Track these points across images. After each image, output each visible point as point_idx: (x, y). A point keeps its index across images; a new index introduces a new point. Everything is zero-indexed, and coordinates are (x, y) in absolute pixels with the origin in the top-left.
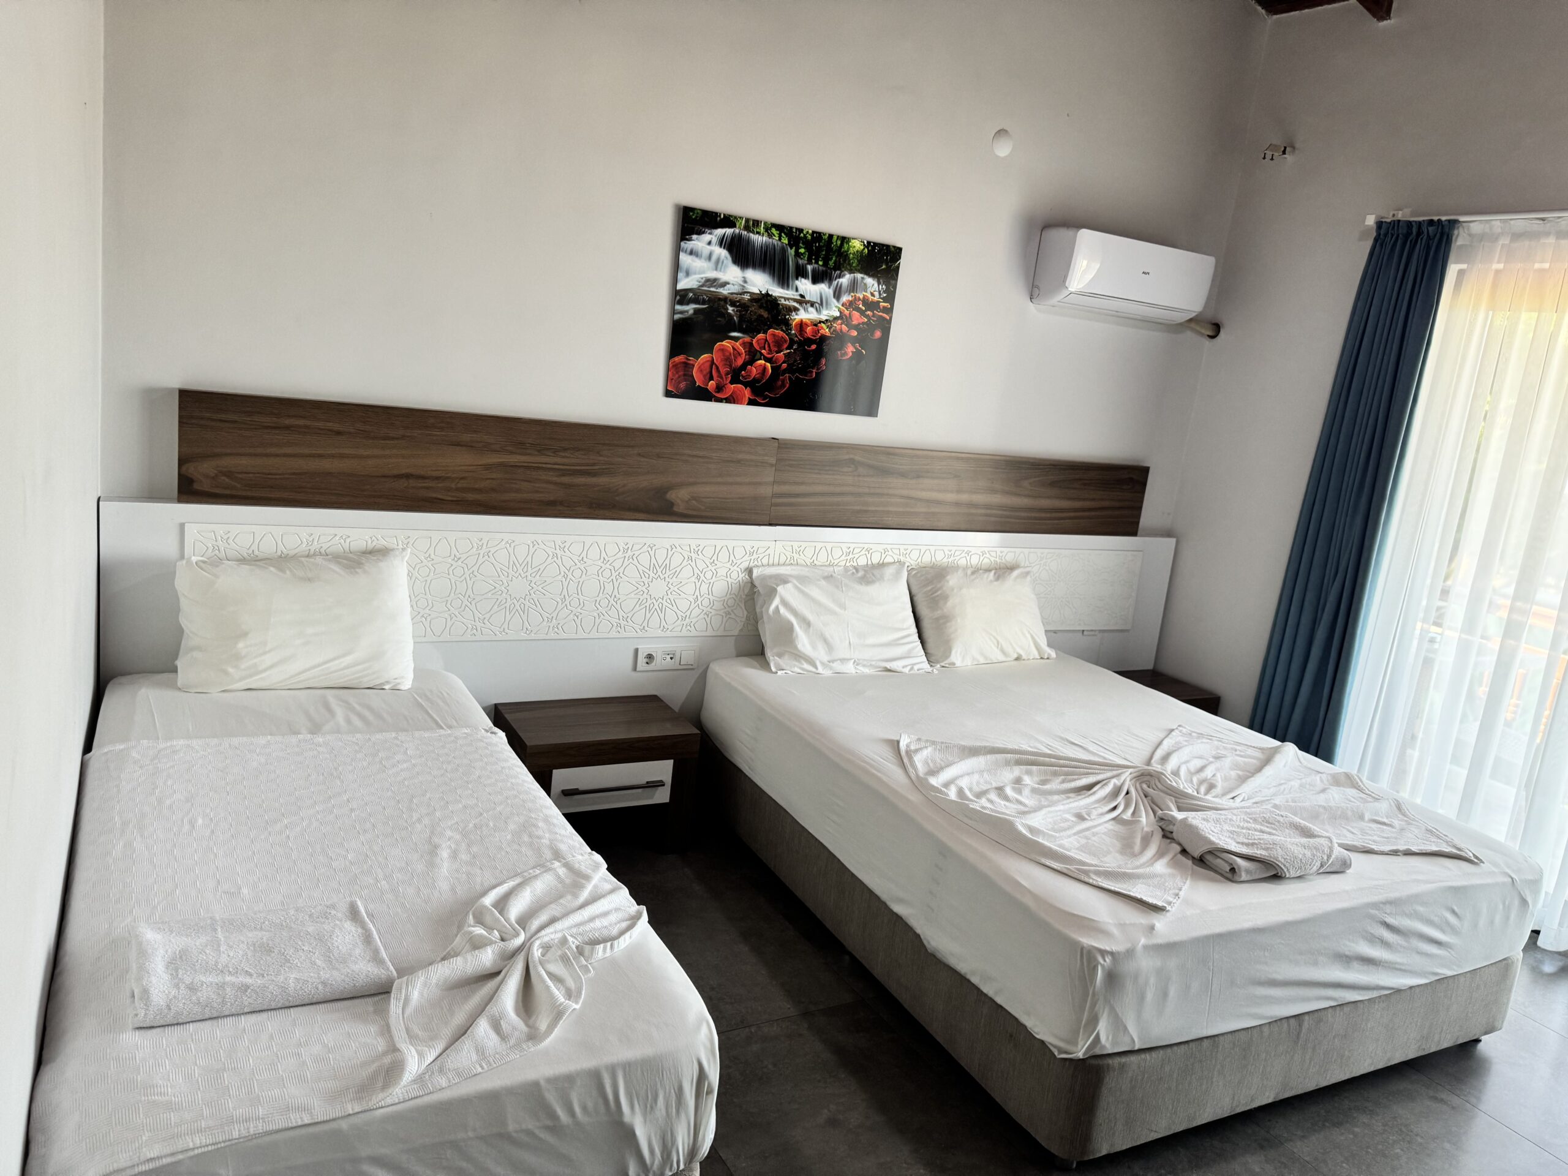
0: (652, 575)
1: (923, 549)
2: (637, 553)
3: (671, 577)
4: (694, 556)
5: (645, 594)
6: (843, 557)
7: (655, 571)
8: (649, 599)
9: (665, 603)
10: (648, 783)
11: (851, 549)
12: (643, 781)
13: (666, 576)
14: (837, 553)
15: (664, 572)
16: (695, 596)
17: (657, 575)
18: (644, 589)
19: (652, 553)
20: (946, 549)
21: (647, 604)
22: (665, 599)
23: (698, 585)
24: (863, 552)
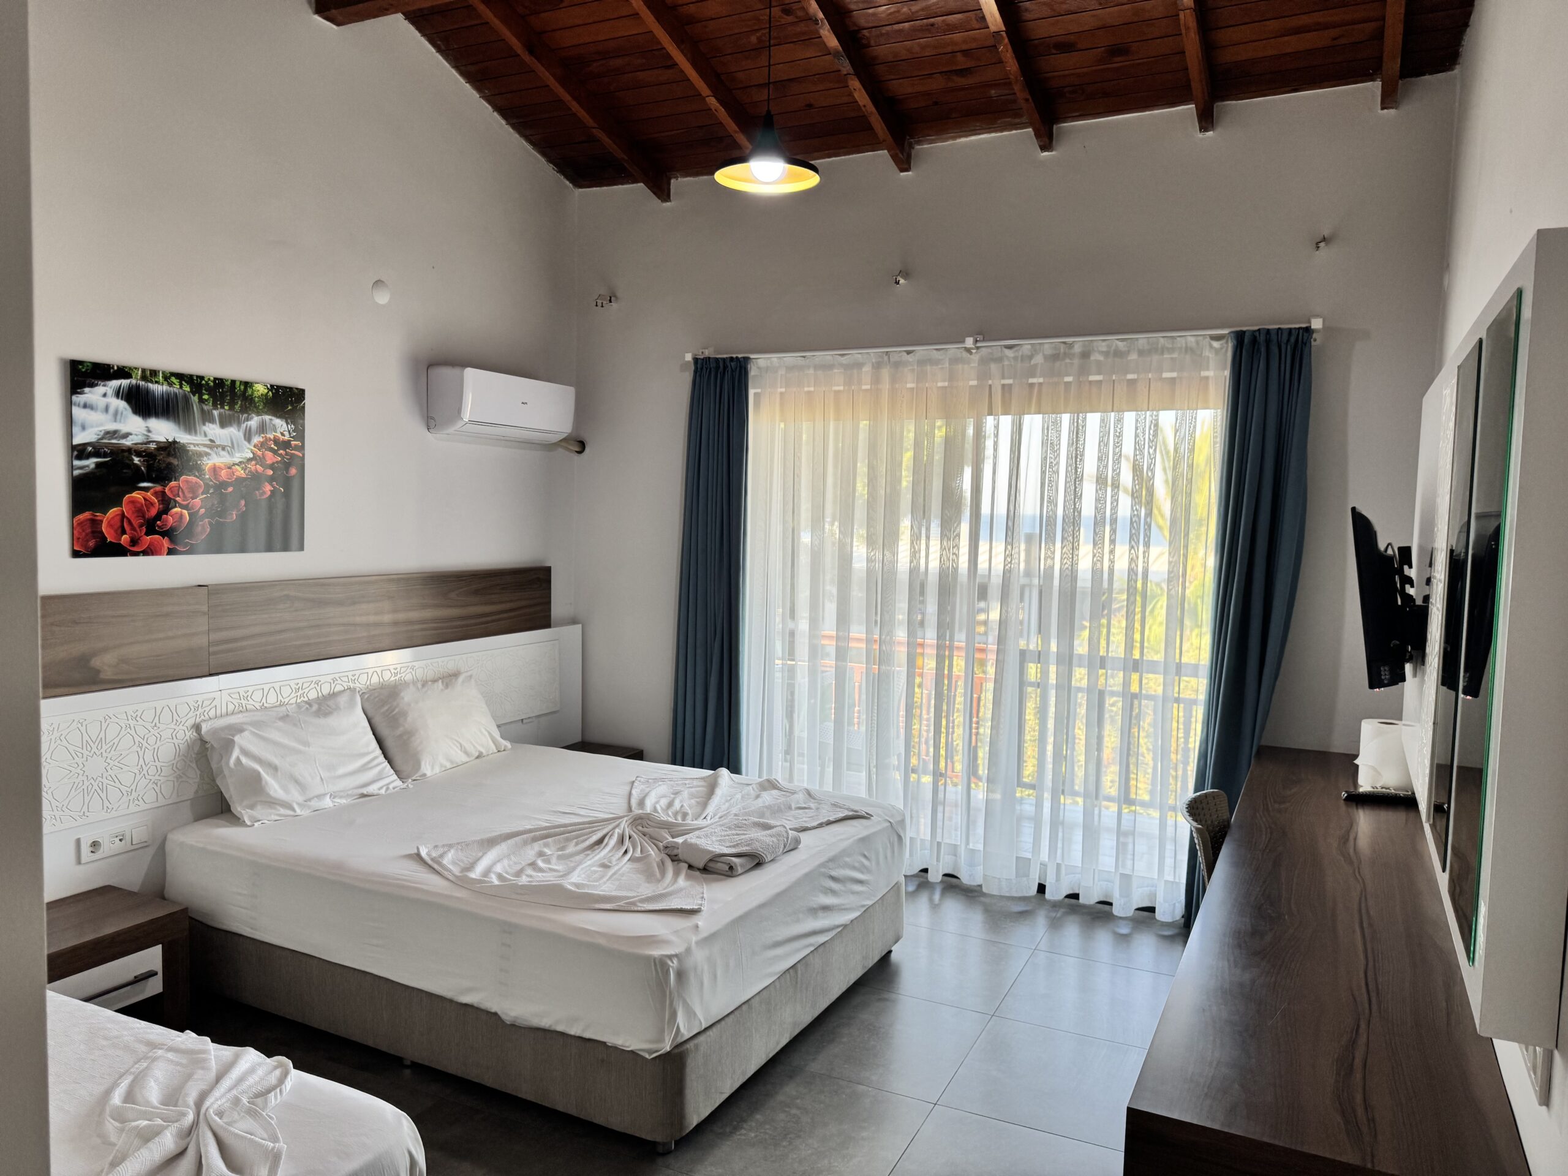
0: (86, 753)
1: (370, 671)
2: (64, 733)
3: (108, 751)
4: (132, 723)
5: (80, 776)
6: (293, 695)
7: (89, 749)
8: (86, 782)
9: (105, 781)
10: (135, 977)
11: (300, 685)
12: (130, 977)
13: (103, 751)
14: (286, 691)
15: (99, 747)
16: (139, 766)
17: (92, 752)
18: (78, 771)
19: (83, 729)
20: (391, 668)
21: (85, 787)
22: (104, 776)
23: (141, 754)
24: (312, 686)
